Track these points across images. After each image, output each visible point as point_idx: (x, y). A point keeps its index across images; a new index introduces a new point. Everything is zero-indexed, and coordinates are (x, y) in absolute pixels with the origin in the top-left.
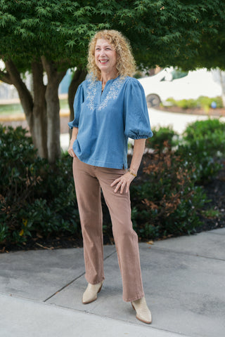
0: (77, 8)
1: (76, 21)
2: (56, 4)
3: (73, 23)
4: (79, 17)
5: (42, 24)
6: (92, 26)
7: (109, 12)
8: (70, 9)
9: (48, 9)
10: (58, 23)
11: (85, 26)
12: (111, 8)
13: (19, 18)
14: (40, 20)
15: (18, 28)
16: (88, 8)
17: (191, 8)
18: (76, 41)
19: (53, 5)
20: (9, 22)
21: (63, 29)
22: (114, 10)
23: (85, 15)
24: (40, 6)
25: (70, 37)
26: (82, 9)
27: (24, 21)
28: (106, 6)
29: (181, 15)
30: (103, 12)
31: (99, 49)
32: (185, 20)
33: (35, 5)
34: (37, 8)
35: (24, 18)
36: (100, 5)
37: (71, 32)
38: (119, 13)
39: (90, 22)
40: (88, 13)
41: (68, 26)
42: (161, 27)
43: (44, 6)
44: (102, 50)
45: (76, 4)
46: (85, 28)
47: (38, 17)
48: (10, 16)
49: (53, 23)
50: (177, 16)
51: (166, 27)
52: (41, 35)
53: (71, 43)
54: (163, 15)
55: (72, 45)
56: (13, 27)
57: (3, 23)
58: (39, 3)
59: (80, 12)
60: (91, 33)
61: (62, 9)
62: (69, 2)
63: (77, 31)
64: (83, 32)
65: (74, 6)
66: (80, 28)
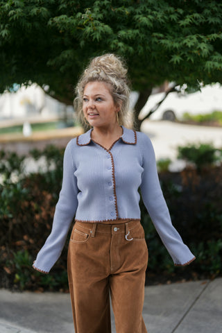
0: (182, 17)
1: (180, 32)
2: (158, 11)
3: (176, 34)
4: (187, 26)
5: (142, 36)
6: (202, 37)
7: (218, 20)
8: (174, 17)
9: (150, 17)
10: (161, 35)
11: (194, 37)
12: (220, 15)
13: (116, 31)
14: (141, 32)
15: (115, 41)
16: (196, 15)
18: (183, 56)
19: (155, 12)
20: (105, 35)
23: (192, 25)
24: (139, 14)
25: (174, 51)
26: (189, 17)
27: (122, 33)
30: (211, 20)
33: (133, 14)
34: (137, 16)
35: (120, 30)
36: (207, 11)
37: (176, 45)
39: (197, 33)
40: (196, 23)
41: (171, 37)
43: (145, 13)
45: (181, 11)
46: (195, 40)
47: (137, 28)
48: (106, 26)
49: (155, 34)
52: (141, 49)
53: (176, 59)
55: (179, 61)
56: (108, 40)
57: (98, 36)
58: (138, 10)
59: (188, 20)
60: (202, 46)
61: (166, 17)
62: (172, 9)
63: (186, 44)
64: (193, 44)
65: (179, 13)
66: (188, 40)
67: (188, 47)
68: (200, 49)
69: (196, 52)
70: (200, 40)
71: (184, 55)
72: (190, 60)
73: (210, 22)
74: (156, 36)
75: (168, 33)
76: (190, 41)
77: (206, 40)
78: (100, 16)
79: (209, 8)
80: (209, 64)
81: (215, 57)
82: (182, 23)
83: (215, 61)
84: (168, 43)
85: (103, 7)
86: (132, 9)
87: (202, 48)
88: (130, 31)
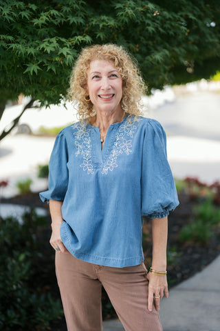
0: (36, 15)
1: (35, 35)
2: (3, 6)
3: (30, 37)
6: (63, 40)
7: (81, 20)
8: (25, 14)
10: (11, 38)
11: (54, 40)
12: (82, 14)
16: (54, 12)
17: (177, 16)
18: (41, 65)
21: (20, 46)
22: (87, 17)
23: (48, 25)
25: (29, 58)
26: (44, 14)
28: (74, 12)
29: (167, 26)
30: (72, 19)
31: (98, 77)
32: (171, 33)
36: (66, 9)
37: (31, 51)
38: (94, 21)
39: (56, 35)
41: (24, 41)
42: (145, 42)
44: (104, 78)
45: (34, 7)
46: (55, 44)
50: (162, 27)
51: (150, 42)
53: (33, 68)
54: (149, 25)
55: (36, 71)
59: (44, 17)
60: (65, 51)
61: (14, 14)
62: (22, 4)
63: (43, 49)
64: (53, 50)
65: (31, 10)
66: (46, 43)
67: (46, 53)
68: (62, 55)
69: (58, 59)
70: (62, 44)
71: (43, 63)
72: (51, 70)
73: (71, 22)
74: (4, 39)
75: (19, 35)
76: (50, 45)
77: (68, 44)
79: (68, 5)
82: (36, 21)
84: (21, 48)
87: (65, 54)
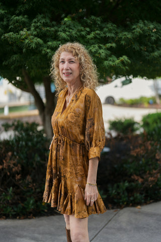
0: (89, 33)
1: (88, 43)
2: (73, 30)
4: (92, 39)
6: (102, 45)
7: (113, 35)
8: (83, 33)
9: (68, 33)
11: (96, 46)
12: (114, 32)
13: (45, 42)
14: (62, 42)
15: (45, 49)
16: (98, 32)
19: (71, 30)
20: (38, 44)
22: (116, 33)
23: (95, 38)
24: (61, 31)
26: (93, 33)
27: (50, 43)
28: (110, 31)
30: (108, 35)
33: (57, 31)
34: (59, 33)
35: (48, 41)
36: (105, 29)
38: (120, 35)
39: (98, 43)
40: (98, 37)
42: (151, 45)
43: (64, 31)
44: (66, 63)
45: (88, 29)
47: (60, 40)
48: (39, 39)
51: (154, 46)
54: (152, 36)
56: (41, 48)
57: (33, 45)
58: (60, 29)
59: (92, 35)
60: (101, 51)
61: (78, 33)
62: (82, 28)
63: (91, 50)
64: (95, 50)
65: (87, 31)
66: (92, 47)
68: (100, 53)
70: (100, 48)
76: (94, 48)
77: (104, 47)
78: (35, 33)
80: (106, 63)
81: (110, 58)
82: (89, 37)
83: (110, 60)
85: (36, 27)
86: (56, 28)
88: (55, 42)
